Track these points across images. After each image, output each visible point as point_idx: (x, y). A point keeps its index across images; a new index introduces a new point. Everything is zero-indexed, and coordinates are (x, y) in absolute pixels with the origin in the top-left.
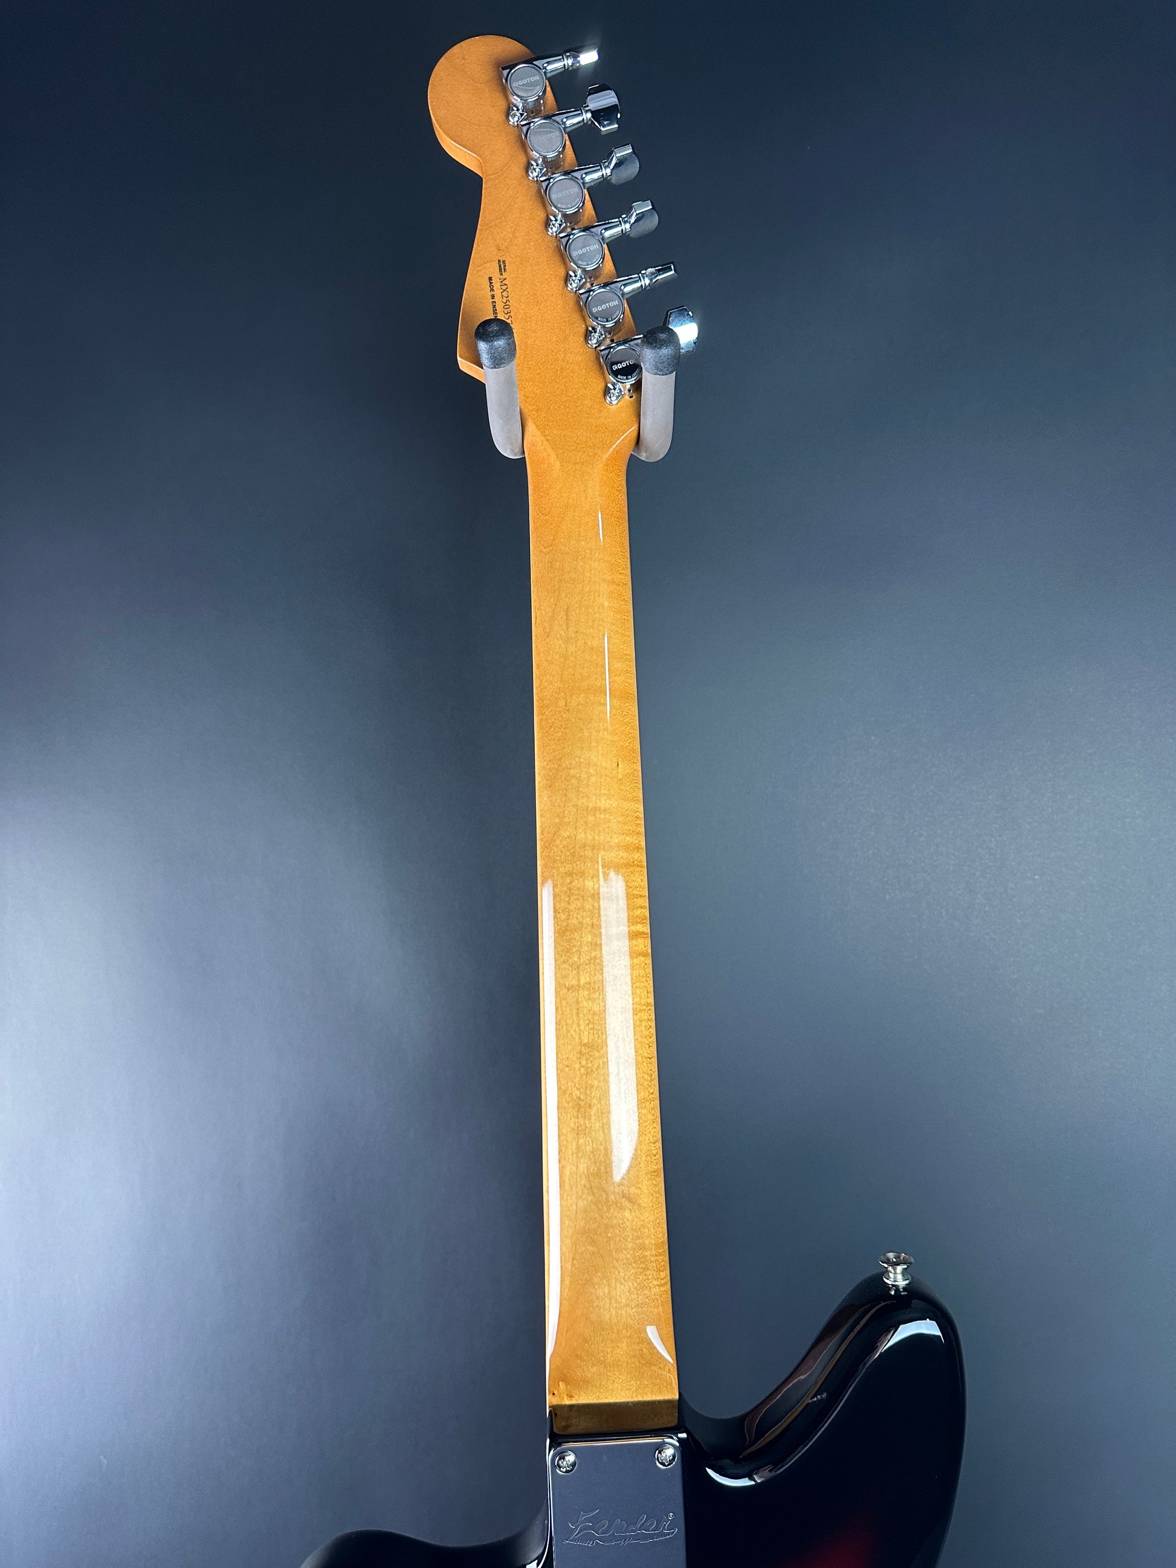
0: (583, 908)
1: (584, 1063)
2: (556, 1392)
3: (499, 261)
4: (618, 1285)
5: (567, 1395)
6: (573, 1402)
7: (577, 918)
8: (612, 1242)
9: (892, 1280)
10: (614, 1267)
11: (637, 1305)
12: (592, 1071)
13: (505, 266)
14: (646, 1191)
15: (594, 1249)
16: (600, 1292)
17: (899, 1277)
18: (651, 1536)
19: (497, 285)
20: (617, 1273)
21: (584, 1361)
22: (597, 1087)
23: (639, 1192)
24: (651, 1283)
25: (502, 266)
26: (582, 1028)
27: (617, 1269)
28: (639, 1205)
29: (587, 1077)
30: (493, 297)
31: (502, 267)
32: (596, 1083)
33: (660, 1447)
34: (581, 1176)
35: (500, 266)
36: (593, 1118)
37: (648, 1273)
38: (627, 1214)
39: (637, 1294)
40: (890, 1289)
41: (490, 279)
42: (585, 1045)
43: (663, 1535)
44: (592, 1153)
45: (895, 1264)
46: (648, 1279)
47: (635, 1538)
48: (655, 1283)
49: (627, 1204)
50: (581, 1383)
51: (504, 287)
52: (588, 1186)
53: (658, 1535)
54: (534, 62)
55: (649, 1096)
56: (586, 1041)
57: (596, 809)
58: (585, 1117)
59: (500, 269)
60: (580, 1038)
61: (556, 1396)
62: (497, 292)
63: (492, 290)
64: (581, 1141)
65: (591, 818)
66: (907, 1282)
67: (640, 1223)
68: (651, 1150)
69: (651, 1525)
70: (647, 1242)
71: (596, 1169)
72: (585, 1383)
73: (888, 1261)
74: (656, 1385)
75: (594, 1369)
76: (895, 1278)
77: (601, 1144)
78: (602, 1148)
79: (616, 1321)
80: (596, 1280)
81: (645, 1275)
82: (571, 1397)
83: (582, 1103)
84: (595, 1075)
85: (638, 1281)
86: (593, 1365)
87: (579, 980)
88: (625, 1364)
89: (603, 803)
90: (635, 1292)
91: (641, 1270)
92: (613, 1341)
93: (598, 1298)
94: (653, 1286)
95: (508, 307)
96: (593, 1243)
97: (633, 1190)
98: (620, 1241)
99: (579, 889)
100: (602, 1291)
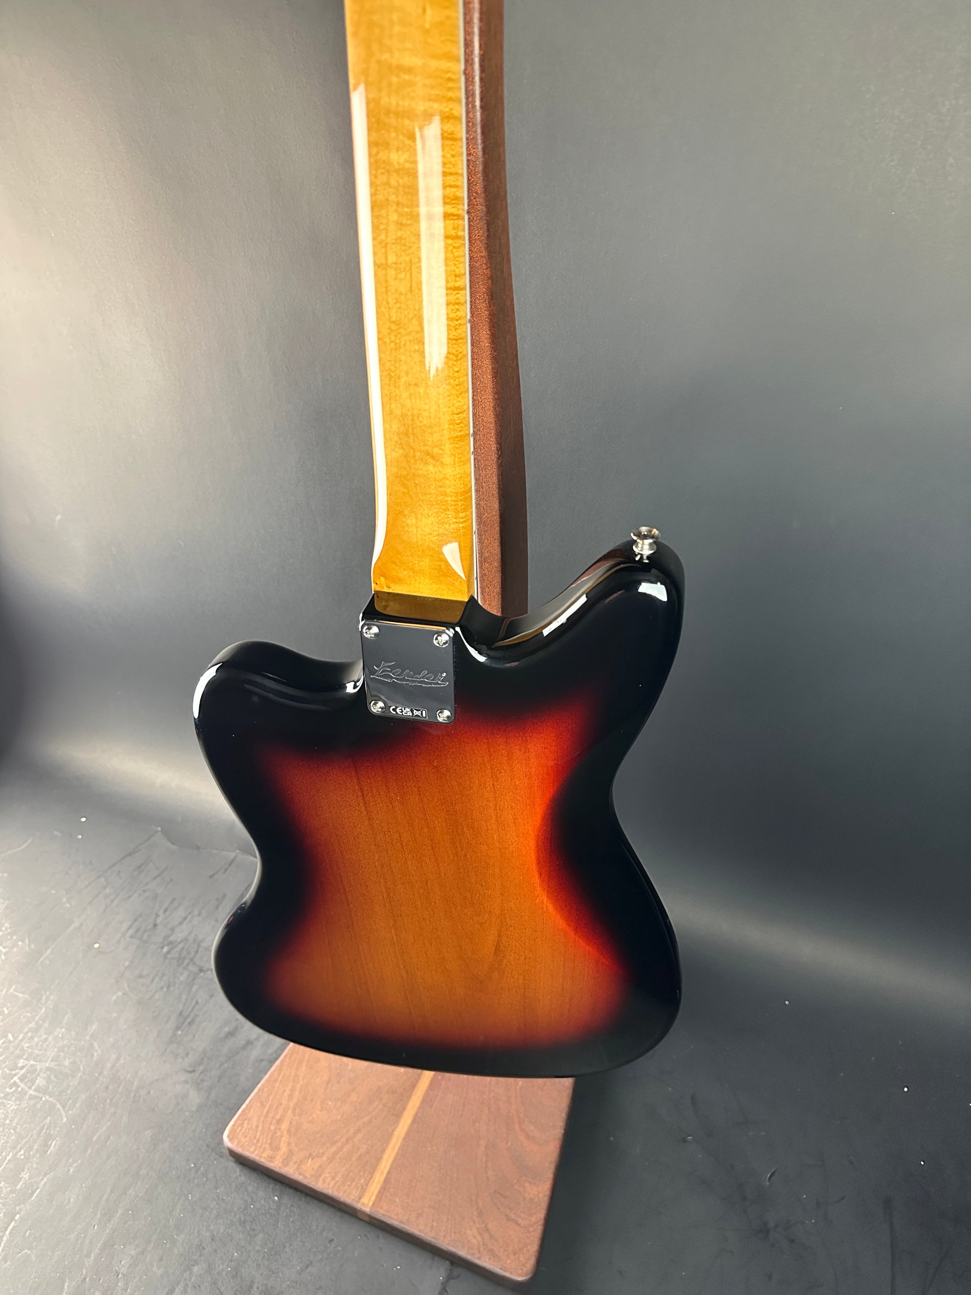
0: (388, 184)
1: (393, 338)
2: (378, 582)
4: (423, 519)
5: (386, 586)
6: (390, 591)
7: (384, 194)
8: (418, 488)
9: (640, 549)
10: (420, 505)
11: (438, 535)
12: (400, 347)
14: (448, 452)
15: (405, 490)
16: (409, 521)
17: (646, 547)
18: (431, 684)
20: (422, 509)
21: (398, 566)
22: (405, 361)
23: (440, 452)
24: (450, 520)
26: (391, 305)
27: (422, 507)
28: (442, 463)
29: (395, 352)
32: (403, 358)
33: (439, 633)
34: (393, 434)
36: (402, 388)
37: (448, 513)
38: (431, 468)
39: (438, 527)
40: (636, 555)
42: (393, 322)
43: (437, 683)
44: (402, 416)
45: (645, 537)
46: (448, 518)
47: (419, 682)
48: (454, 520)
49: (430, 460)
50: (396, 580)
52: (399, 442)
53: (434, 684)
55: (453, 374)
56: (394, 319)
57: (400, 69)
58: (395, 386)
60: (389, 315)
61: (379, 585)
64: (393, 406)
65: (395, 79)
66: (652, 552)
67: (441, 476)
68: (455, 420)
69: (431, 677)
70: (448, 490)
71: (405, 430)
72: (399, 581)
73: (639, 535)
74: (451, 590)
75: (406, 572)
76: (642, 547)
77: (409, 410)
78: (409, 414)
79: (421, 543)
80: (406, 512)
81: (446, 514)
82: (389, 587)
83: (393, 374)
84: (402, 351)
85: (440, 518)
86: (405, 570)
87: (386, 259)
88: (428, 573)
89: (409, 60)
90: (437, 525)
91: (443, 511)
92: (419, 557)
93: (407, 525)
94: (452, 523)
96: (404, 486)
97: (436, 450)
98: (424, 487)
99: (384, 162)
100: (411, 521)
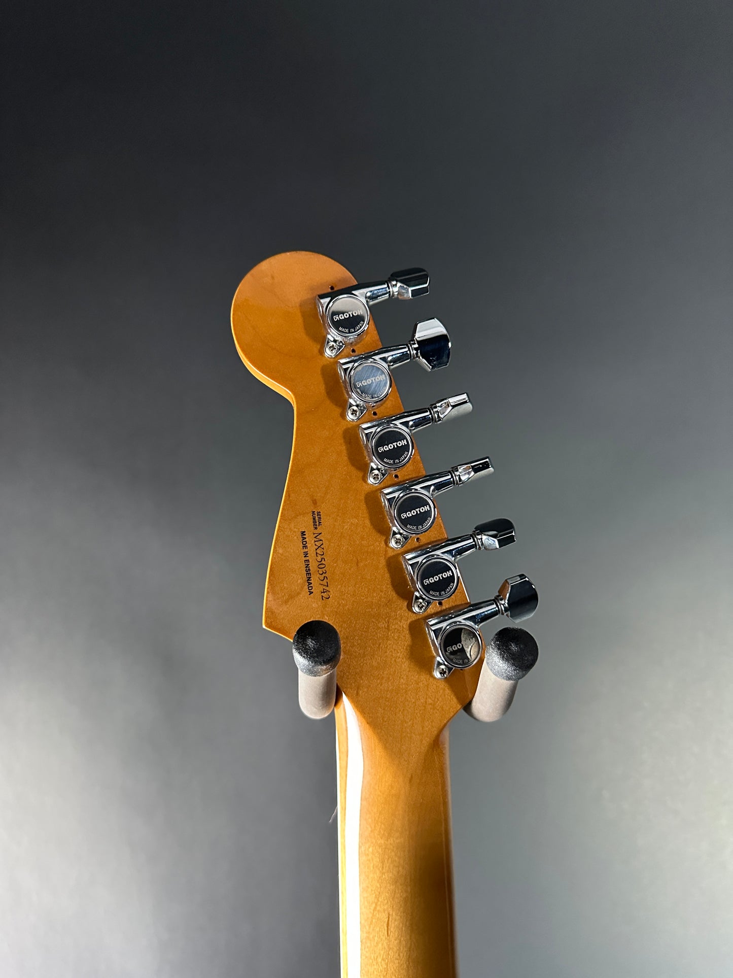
3: (313, 512)
13: (320, 518)
19: (310, 539)
25: (317, 519)
30: (306, 554)
31: (317, 521)
35: (314, 519)
41: (303, 533)
51: (318, 544)
54: (353, 292)
59: (315, 522)
62: (311, 548)
63: (305, 547)
95: (324, 566)
